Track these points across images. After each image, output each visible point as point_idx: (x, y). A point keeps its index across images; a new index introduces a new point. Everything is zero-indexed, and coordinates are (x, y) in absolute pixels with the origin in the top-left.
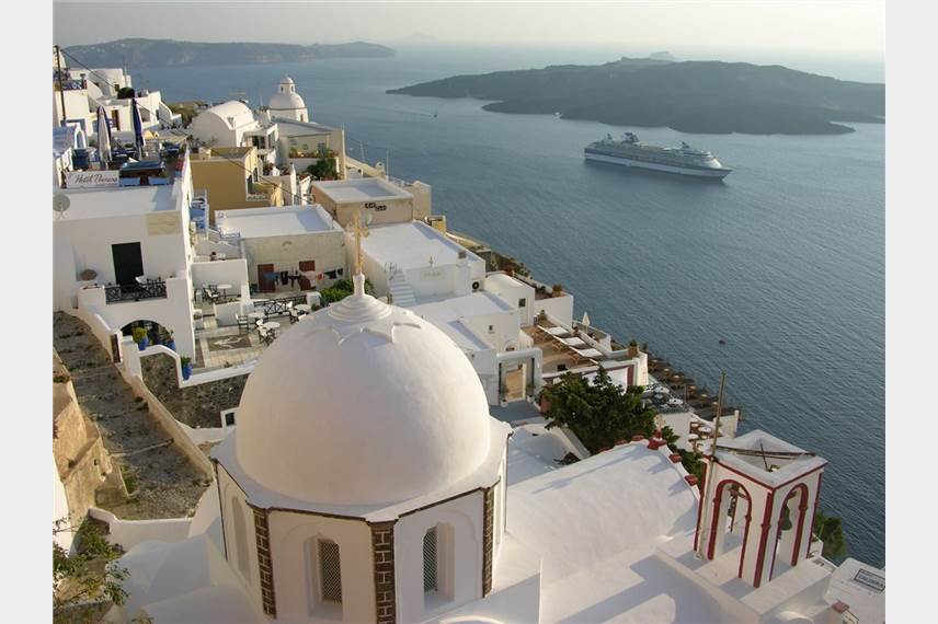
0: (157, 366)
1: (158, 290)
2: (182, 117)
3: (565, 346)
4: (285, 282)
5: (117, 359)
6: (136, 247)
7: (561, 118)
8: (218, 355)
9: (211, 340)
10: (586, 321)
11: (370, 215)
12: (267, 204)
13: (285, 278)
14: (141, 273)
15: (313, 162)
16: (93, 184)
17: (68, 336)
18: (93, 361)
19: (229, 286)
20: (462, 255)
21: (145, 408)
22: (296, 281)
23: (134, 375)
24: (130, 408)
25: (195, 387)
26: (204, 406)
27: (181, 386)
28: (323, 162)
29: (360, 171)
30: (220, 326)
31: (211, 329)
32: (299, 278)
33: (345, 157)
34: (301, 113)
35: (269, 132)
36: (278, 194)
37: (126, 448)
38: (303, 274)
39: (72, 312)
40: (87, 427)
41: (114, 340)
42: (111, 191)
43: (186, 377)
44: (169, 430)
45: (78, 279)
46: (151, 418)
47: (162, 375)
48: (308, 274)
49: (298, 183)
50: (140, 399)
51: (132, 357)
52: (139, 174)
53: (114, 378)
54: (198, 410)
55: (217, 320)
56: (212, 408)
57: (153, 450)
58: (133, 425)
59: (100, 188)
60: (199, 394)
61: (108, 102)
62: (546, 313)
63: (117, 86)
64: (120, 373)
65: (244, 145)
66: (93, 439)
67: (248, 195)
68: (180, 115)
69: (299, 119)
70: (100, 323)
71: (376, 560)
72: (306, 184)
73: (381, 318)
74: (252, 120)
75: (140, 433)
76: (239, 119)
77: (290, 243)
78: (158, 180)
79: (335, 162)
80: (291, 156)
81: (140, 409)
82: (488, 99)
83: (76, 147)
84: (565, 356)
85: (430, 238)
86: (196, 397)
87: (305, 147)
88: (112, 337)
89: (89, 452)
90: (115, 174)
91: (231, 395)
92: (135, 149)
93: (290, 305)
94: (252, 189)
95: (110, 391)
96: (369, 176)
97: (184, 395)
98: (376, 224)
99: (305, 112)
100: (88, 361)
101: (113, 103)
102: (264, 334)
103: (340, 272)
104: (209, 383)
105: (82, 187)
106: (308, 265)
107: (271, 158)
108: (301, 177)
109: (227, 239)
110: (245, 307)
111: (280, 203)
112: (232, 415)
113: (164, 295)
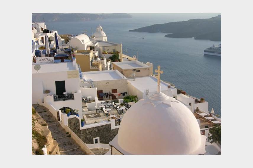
0: (73, 122)
1: (71, 97)
2: (65, 40)
3: (207, 120)
4: (107, 97)
5: (59, 120)
6: (63, 82)
7: (195, 39)
8: (90, 120)
9: (87, 115)
10: (213, 112)
11: (135, 74)
12: (98, 70)
13: (107, 95)
14: (65, 91)
15: (111, 55)
16: (45, 61)
17: (41, 112)
18: (51, 121)
19: (91, 97)
20: (169, 87)
21: (70, 136)
22: (111, 96)
23: (65, 125)
24: (65, 136)
25: (85, 129)
26: (88, 136)
27: (81, 129)
28: (115, 55)
29: (127, 59)
30: (89, 110)
31: (86, 111)
32: (112, 95)
33: (122, 54)
34: (105, 38)
35: (96, 45)
36: (100, 67)
37: (65, 149)
38: (113, 94)
39: (42, 104)
40: (53, 141)
41: (58, 113)
42: (52, 64)
43: (82, 126)
44: (79, 143)
45: (44, 93)
46: (72, 139)
47: (75, 125)
48: (115, 94)
49: (106, 63)
50: (68, 133)
51: (64, 119)
52: (60, 58)
53: (58, 126)
54: (86, 137)
55: (88, 108)
56: (90, 137)
57: (73, 150)
58: (66, 142)
59: (47, 63)
60: (86, 132)
61: (40, 34)
62: (199, 108)
63: (42, 29)
64: (60, 124)
65: (87, 49)
66: (56, 145)
67: (91, 67)
68: (64, 39)
69: (104, 40)
70: (52, 107)
72: (109, 63)
73: (167, 99)
74: (89, 41)
75: (69, 144)
76: (85, 40)
77: (108, 83)
78: (67, 60)
79: (119, 55)
80: (103, 53)
81: (68, 136)
82: (167, 33)
83: (35, 49)
84: (207, 123)
86: (85, 133)
87: (108, 50)
88: (57, 112)
89: (55, 149)
90: (52, 58)
91: (97, 133)
92: (55, 50)
93: (113, 103)
94: (92, 65)
95: (57, 130)
96: (130, 61)
97: (82, 132)
98: (137, 77)
99: (106, 38)
100: (49, 120)
101: (41, 35)
102: (106, 112)
103: (126, 93)
104: (90, 128)
105: (41, 62)
106: (115, 91)
107: (97, 54)
108: (107, 61)
109: (87, 81)
110: (98, 104)
111: (101, 70)
112: (97, 139)
113: (73, 99)
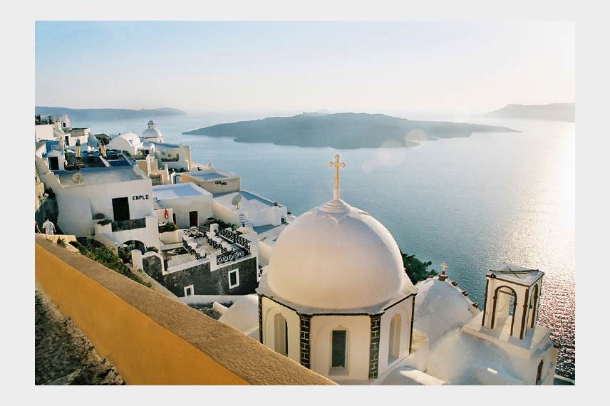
0: (152, 263)
1: (140, 224)
6: (125, 200)
11: (220, 188)
20: (276, 204)
23: (139, 268)
25: (171, 274)
26: (175, 285)
27: (163, 274)
29: (198, 168)
33: (191, 160)
35: (150, 148)
39: (91, 237)
43: (166, 269)
45: (93, 219)
47: (154, 267)
54: (172, 287)
55: (162, 241)
56: (179, 286)
71: (372, 337)
74: (140, 142)
76: (134, 142)
80: (163, 161)
85: (249, 199)
86: (171, 280)
91: (189, 278)
97: (165, 279)
104: (178, 272)
112: (189, 289)
113: (144, 226)
